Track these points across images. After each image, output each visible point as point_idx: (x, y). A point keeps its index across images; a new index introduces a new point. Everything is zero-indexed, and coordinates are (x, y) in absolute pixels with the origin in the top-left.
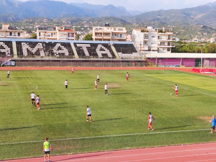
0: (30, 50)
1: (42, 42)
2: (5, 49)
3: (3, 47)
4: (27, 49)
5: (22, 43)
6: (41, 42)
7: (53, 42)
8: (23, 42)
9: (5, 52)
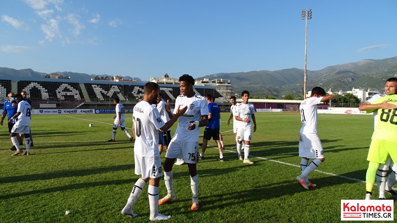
0: (105, 94)
1: (117, 85)
2: (71, 91)
3: (69, 89)
4: (101, 92)
5: (93, 86)
6: (115, 85)
7: (130, 85)
8: (94, 84)
9: (73, 96)
